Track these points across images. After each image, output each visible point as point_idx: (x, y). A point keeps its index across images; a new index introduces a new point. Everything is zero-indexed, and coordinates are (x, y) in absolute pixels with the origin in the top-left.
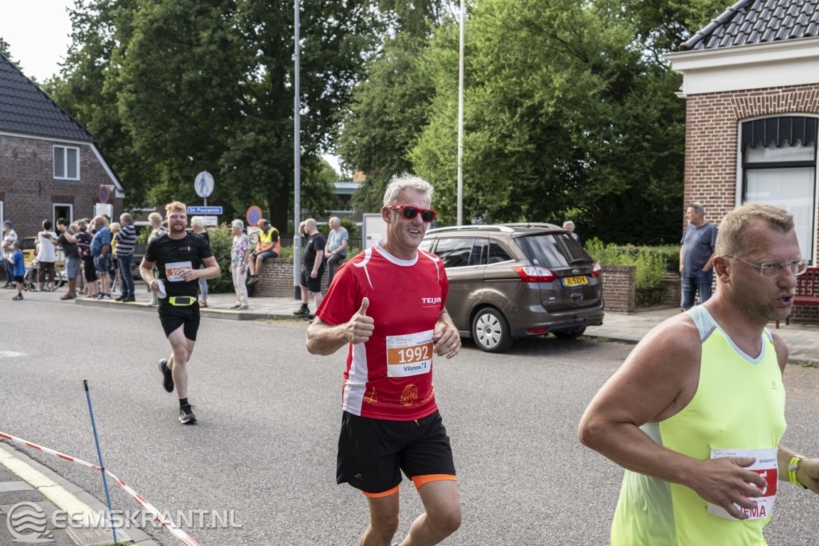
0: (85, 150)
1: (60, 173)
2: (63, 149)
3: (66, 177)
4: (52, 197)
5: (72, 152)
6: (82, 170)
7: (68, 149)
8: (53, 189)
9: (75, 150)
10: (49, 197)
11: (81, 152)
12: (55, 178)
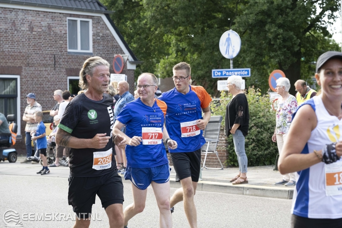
0: (98, 22)
1: (74, 45)
2: (76, 21)
3: (79, 50)
4: (66, 69)
5: (84, 24)
6: (94, 42)
7: (81, 21)
8: (67, 62)
9: (88, 22)
10: (64, 70)
11: (93, 24)
12: (69, 50)
